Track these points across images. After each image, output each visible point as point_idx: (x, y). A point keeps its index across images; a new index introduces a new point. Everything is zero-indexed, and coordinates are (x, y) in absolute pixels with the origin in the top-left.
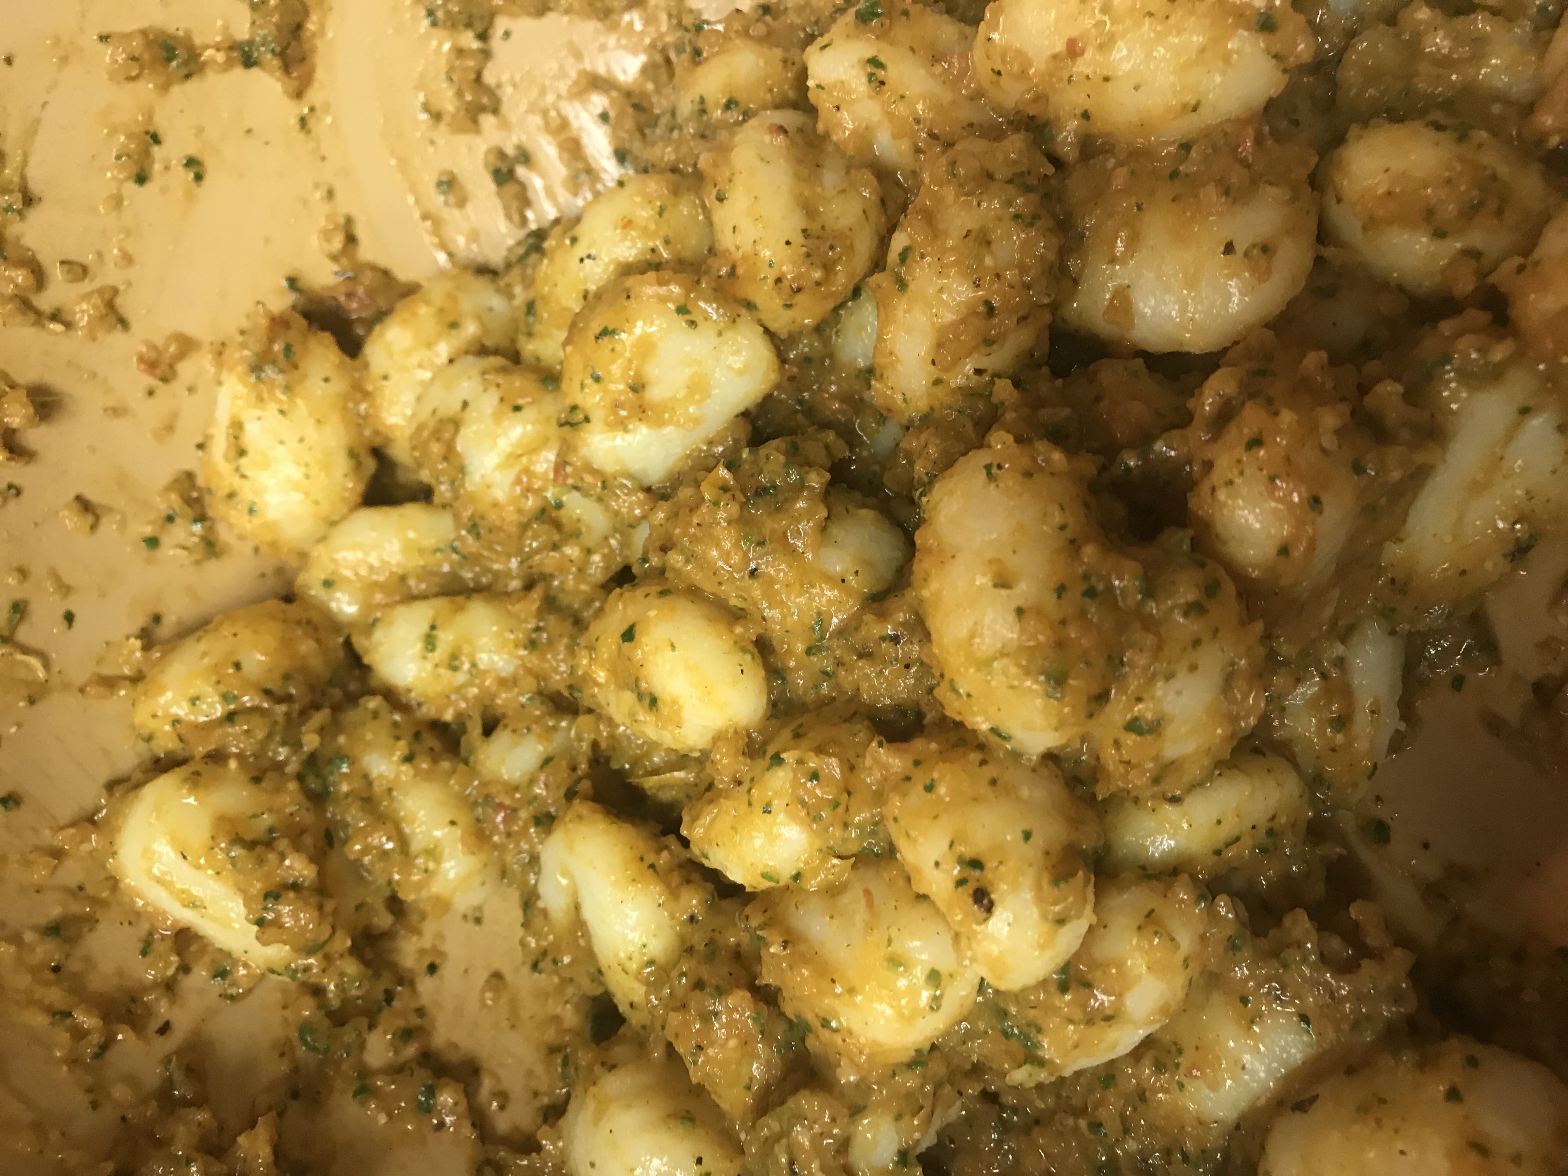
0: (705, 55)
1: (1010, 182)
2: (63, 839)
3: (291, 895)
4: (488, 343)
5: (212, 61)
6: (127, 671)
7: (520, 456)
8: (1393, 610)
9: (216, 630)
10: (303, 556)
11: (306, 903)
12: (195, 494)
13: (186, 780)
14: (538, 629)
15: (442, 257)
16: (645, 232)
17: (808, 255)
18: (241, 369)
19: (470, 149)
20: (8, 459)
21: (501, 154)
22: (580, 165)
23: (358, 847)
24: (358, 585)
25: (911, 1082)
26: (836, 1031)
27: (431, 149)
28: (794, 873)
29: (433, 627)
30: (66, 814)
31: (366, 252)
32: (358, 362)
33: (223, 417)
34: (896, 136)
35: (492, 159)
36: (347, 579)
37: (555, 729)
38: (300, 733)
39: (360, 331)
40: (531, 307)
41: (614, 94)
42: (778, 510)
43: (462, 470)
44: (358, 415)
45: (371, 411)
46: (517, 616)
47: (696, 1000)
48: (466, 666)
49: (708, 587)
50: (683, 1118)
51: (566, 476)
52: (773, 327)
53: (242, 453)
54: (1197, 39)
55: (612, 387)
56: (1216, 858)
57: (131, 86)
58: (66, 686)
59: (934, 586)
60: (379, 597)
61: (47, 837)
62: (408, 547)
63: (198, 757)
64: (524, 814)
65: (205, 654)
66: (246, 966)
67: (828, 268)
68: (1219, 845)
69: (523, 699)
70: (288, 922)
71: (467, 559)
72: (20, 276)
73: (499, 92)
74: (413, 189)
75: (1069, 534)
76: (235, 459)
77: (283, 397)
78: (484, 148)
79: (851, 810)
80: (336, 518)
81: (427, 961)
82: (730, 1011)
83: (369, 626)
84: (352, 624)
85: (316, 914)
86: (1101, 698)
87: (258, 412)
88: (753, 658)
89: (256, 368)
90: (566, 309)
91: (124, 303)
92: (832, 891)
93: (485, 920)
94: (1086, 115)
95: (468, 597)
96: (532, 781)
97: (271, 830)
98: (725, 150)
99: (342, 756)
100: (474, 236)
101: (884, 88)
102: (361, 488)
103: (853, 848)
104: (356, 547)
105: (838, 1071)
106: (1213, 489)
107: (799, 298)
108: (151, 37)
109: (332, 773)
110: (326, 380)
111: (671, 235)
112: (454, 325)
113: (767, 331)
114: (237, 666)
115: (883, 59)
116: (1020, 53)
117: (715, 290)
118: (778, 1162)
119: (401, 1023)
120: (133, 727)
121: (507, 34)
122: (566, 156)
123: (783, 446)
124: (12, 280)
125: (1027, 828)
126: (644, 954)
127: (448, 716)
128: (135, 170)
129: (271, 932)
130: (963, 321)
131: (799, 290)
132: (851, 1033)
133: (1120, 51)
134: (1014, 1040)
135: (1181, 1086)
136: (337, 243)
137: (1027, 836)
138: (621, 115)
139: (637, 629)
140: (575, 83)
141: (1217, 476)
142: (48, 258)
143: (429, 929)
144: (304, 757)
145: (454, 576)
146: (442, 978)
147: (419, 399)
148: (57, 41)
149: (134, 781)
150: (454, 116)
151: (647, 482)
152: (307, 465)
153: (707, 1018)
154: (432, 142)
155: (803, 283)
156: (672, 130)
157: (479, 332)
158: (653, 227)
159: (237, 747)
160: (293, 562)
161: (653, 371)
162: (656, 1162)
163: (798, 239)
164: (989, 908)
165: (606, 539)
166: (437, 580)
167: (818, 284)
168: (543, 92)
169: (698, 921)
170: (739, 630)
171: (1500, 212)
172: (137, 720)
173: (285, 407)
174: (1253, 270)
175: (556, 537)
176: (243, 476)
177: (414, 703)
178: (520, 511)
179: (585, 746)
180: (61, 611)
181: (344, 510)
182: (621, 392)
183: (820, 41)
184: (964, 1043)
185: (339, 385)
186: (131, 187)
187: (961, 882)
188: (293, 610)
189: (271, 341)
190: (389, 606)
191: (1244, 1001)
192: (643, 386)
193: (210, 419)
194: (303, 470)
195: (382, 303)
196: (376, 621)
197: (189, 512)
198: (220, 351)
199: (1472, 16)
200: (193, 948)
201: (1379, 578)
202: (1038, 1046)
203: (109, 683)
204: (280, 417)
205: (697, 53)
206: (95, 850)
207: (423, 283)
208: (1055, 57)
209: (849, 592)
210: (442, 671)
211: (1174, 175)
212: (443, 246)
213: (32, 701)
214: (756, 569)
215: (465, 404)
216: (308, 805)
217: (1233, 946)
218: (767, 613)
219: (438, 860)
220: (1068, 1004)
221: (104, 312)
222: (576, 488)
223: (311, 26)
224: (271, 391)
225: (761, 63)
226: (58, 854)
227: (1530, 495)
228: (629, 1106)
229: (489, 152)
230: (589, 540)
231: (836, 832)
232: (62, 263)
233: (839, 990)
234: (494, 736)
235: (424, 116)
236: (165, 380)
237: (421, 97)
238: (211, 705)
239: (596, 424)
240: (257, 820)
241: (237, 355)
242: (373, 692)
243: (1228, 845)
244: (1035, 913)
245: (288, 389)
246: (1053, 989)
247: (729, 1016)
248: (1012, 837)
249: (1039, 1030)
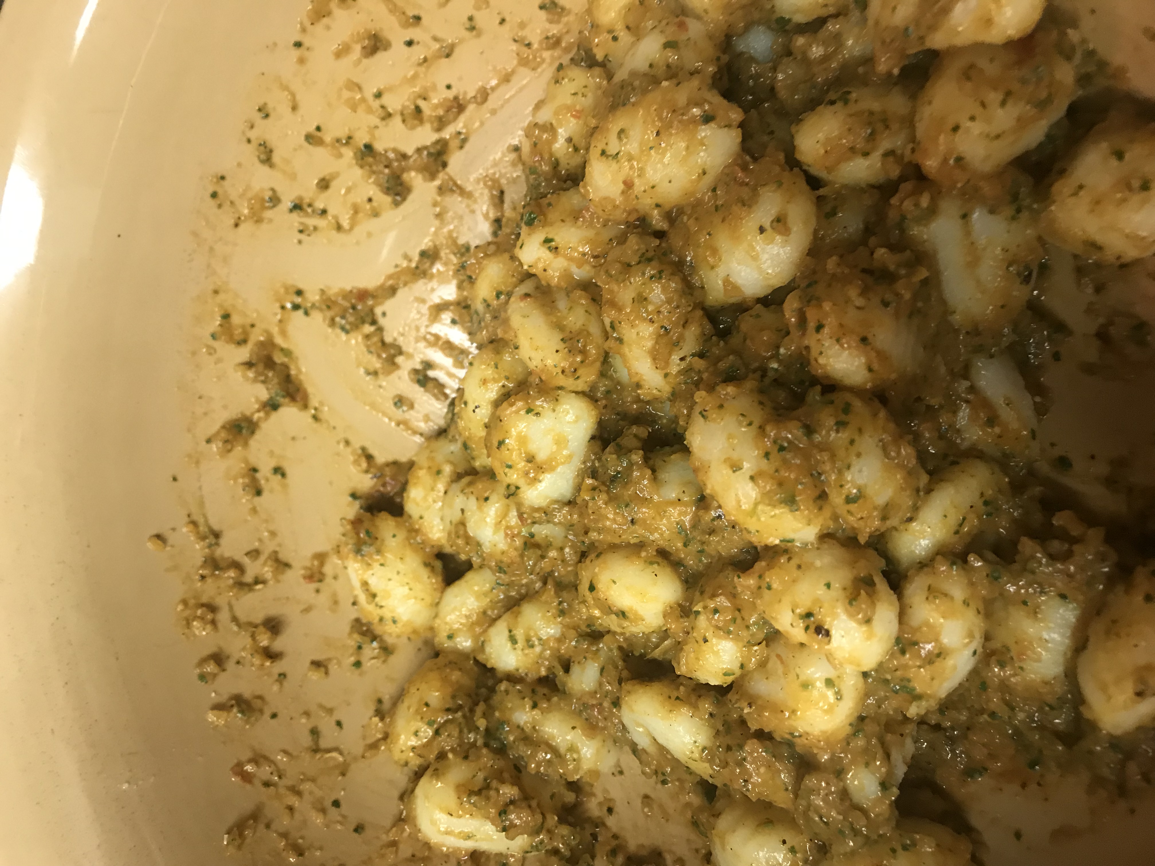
0: (474, 277)
1: (639, 263)
2: (392, 836)
3: (512, 807)
4: (459, 470)
5: (259, 419)
6: (379, 736)
7: (501, 521)
8: (981, 345)
9: (408, 692)
10: (432, 629)
11: (522, 808)
12: (365, 628)
13: (432, 776)
14: (560, 603)
15: (418, 439)
16: (495, 381)
17: (570, 351)
18: (351, 555)
19: (400, 378)
20: (272, 662)
21: (416, 371)
22: (456, 352)
23: (533, 766)
24: (465, 629)
25: (860, 742)
26: (800, 736)
27: (381, 390)
28: (739, 665)
29: (510, 631)
30: (388, 822)
31: (381, 458)
32: (405, 517)
33: (356, 583)
34: (579, 267)
35: (412, 376)
36: (458, 630)
37: (598, 650)
38: (474, 722)
39: (398, 500)
40: (465, 446)
41: (452, 308)
42: (626, 483)
43: (479, 544)
44: (419, 544)
45: (423, 538)
46: (546, 602)
47: (731, 758)
48: (536, 643)
49: (617, 541)
50: (765, 823)
51: (526, 520)
52: (580, 389)
53: (374, 596)
54: (683, 145)
55: (520, 466)
56: (957, 536)
57: (231, 454)
58: (355, 759)
59: (709, 486)
60: (478, 630)
61: (385, 838)
62: (478, 596)
63: (433, 761)
64: (606, 704)
65: (409, 708)
66: (513, 856)
67: (583, 352)
68: (954, 528)
69: (574, 643)
70: (518, 822)
71: (509, 585)
72: (232, 573)
73: (397, 343)
74: (385, 414)
75: (756, 424)
76: (373, 601)
77: (378, 557)
78: (406, 373)
79: (746, 618)
80: (437, 600)
81: (605, 809)
82: (751, 754)
83: (481, 647)
84: (473, 651)
85: (529, 811)
86: (822, 497)
87: (371, 572)
88: (658, 564)
89: (358, 551)
90: (481, 438)
91: (283, 556)
92: (763, 664)
93: (625, 771)
94: (658, 206)
95: (519, 605)
96: (601, 684)
97: (485, 779)
98: (506, 322)
99: (502, 723)
100: (427, 418)
101: (559, 250)
102: (440, 579)
103: (761, 636)
104: (455, 609)
105: (818, 756)
106: (816, 360)
107: (579, 373)
108: (228, 426)
109: (501, 734)
110: (394, 536)
111: (507, 374)
112: (439, 472)
113: (577, 393)
114: (427, 705)
115: (550, 236)
116: (606, 198)
117: (539, 392)
118: (815, 821)
119: (608, 848)
120: (396, 762)
121: (384, 314)
122: (447, 351)
123: (612, 450)
124: (229, 577)
125: (826, 582)
126: (698, 747)
127: (543, 672)
128: (254, 491)
129: (512, 831)
130: (656, 343)
131: (575, 370)
132: (807, 733)
133: (650, 172)
134: (900, 692)
135: (1021, 668)
136: (364, 465)
137: (828, 586)
138: (461, 316)
139: (594, 582)
140: (430, 315)
141: (814, 353)
142: (239, 556)
143: (598, 790)
144: (483, 733)
145: (508, 597)
146: (618, 813)
147: (442, 519)
148: (189, 456)
149: (410, 790)
150: (383, 368)
151: (566, 500)
152: (407, 583)
153: (740, 763)
154: (380, 387)
155: (576, 366)
156: (480, 323)
157: (452, 468)
158: (496, 376)
159: (448, 746)
160: (429, 635)
161: (533, 447)
162: (761, 854)
163: (561, 346)
164: (827, 633)
165: (566, 537)
166: (500, 604)
167: (582, 362)
168: (417, 329)
169: (715, 715)
170: (643, 554)
171: (887, 127)
172: (396, 758)
173: (382, 561)
174: (780, 233)
175: (539, 552)
176: (381, 607)
177: (523, 675)
178: (516, 549)
179: (616, 652)
180: (333, 723)
181: (438, 595)
182: (525, 466)
183: (519, 244)
184: (879, 707)
185: (402, 535)
186: (257, 499)
187: (807, 628)
188: (441, 660)
189: (358, 534)
190: (485, 631)
191: (1025, 603)
192: (533, 457)
193: (352, 588)
194: (407, 587)
195: (402, 479)
196: (483, 642)
197: (367, 639)
198: (338, 550)
199: (825, 27)
200: (483, 860)
201: (959, 336)
202: (914, 689)
203: (374, 746)
204: (382, 567)
205: (470, 277)
206: (410, 833)
207: (414, 459)
208: (623, 192)
209: (686, 504)
210: (526, 651)
211: (717, 208)
212: (415, 432)
213: (343, 774)
214: (633, 519)
215: (463, 511)
216: (498, 756)
217: (994, 578)
218: (651, 538)
219: (578, 752)
220: (910, 659)
221: (275, 565)
222: (534, 523)
223: (293, 372)
224: (371, 557)
225: (501, 266)
226: (394, 844)
227: (1005, 250)
228: (734, 831)
229: (409, 373)
230: (558, 543)
231: (744, 634)
232: (247, 554)
233: (787, 714)
234: (571, 672)
235: (368, 378)
236: (320, 581)
237: (362, 371)
238: (425, 731)
239: (524, 487)
240: (476, 778)
241: (346, 550)
242: (501, 681)
243: (961, 525)
244: (853, 624)
245: (379, 552)
246: (898, 655)
247: (752, 756)
248: (821, 591)
249: (909, 681)
